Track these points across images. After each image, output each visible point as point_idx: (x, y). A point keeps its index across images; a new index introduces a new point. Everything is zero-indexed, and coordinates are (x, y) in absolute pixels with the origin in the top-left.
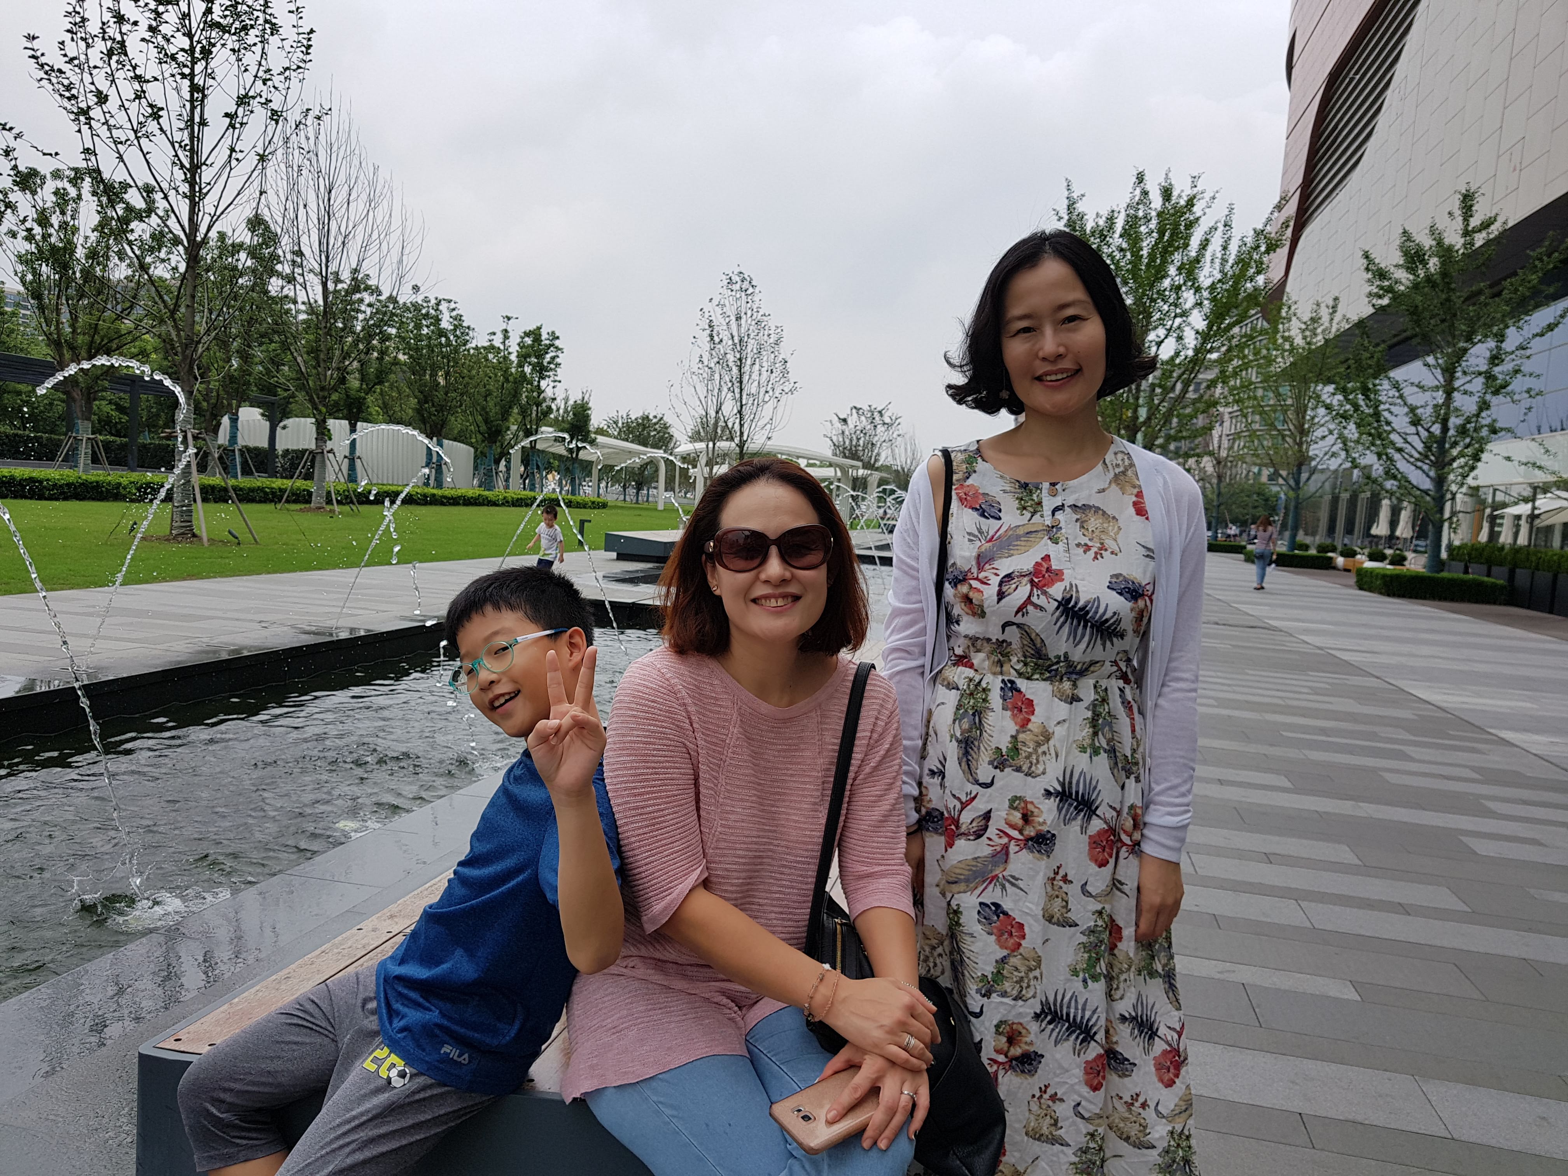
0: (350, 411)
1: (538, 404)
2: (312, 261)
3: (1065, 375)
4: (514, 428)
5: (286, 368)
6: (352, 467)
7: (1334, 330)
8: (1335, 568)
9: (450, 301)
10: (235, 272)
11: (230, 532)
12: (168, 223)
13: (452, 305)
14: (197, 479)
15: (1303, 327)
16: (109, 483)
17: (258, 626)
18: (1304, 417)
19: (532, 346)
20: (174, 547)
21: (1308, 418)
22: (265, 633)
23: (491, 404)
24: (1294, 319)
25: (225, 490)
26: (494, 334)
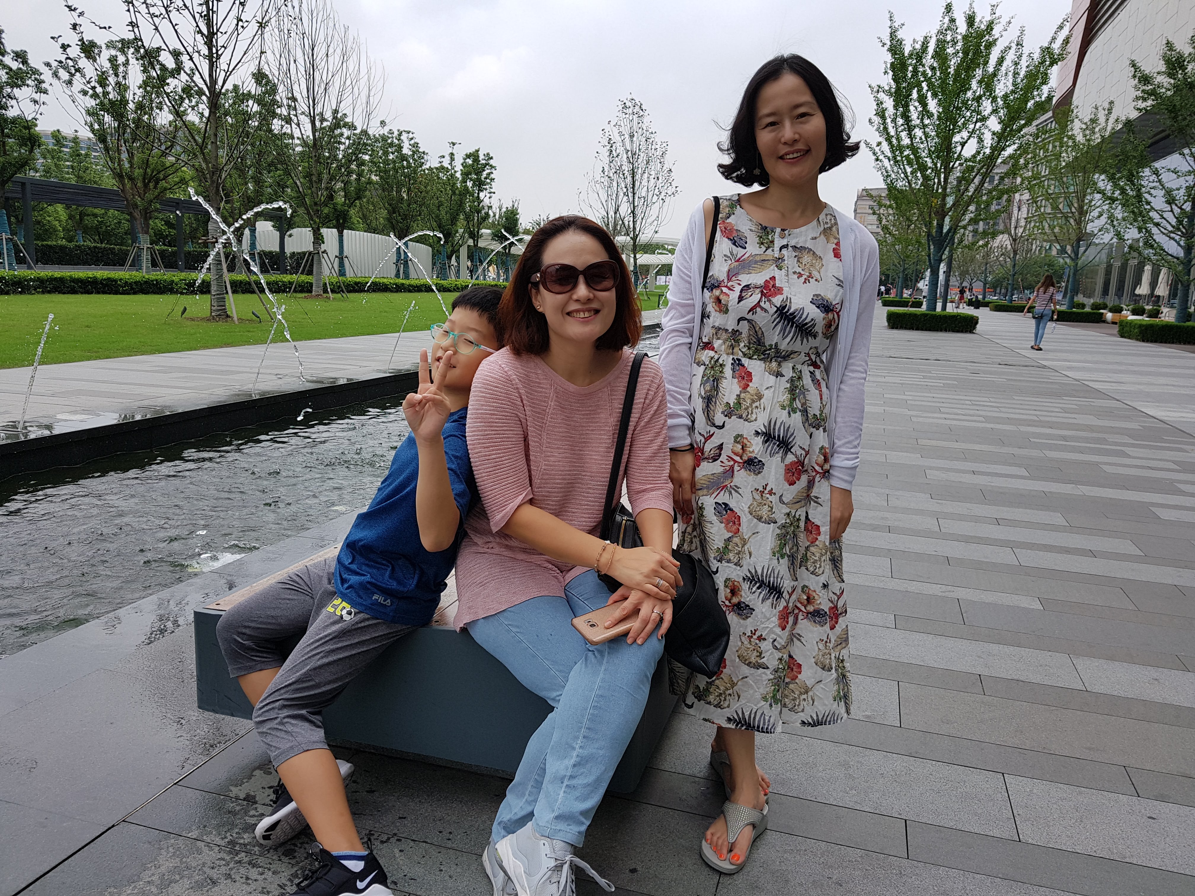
0: (338, 221)
1: (478, 212)
2: (303, 104)
3: (799, 154)
4: (461, 231)
5: (289, 190)
6: (341, 264)
7: (1109, 128)
8: (1105, 322)
9: (408, 132)
10: (247, 116)
11: (253, 313)
12: (194, 78)
13: (411, 136)
14: (228, 277)
15: (1084, 127)
16: (165, 281)
17: (274, 377)
18: (1083, 201)
19: (472, 165)
20: (213, 325)
21: (1087, 201)
22: (280, 382)
23: (443, 213)
24: (1076, 120)
25: (249, 283)
26: (444, 157)
